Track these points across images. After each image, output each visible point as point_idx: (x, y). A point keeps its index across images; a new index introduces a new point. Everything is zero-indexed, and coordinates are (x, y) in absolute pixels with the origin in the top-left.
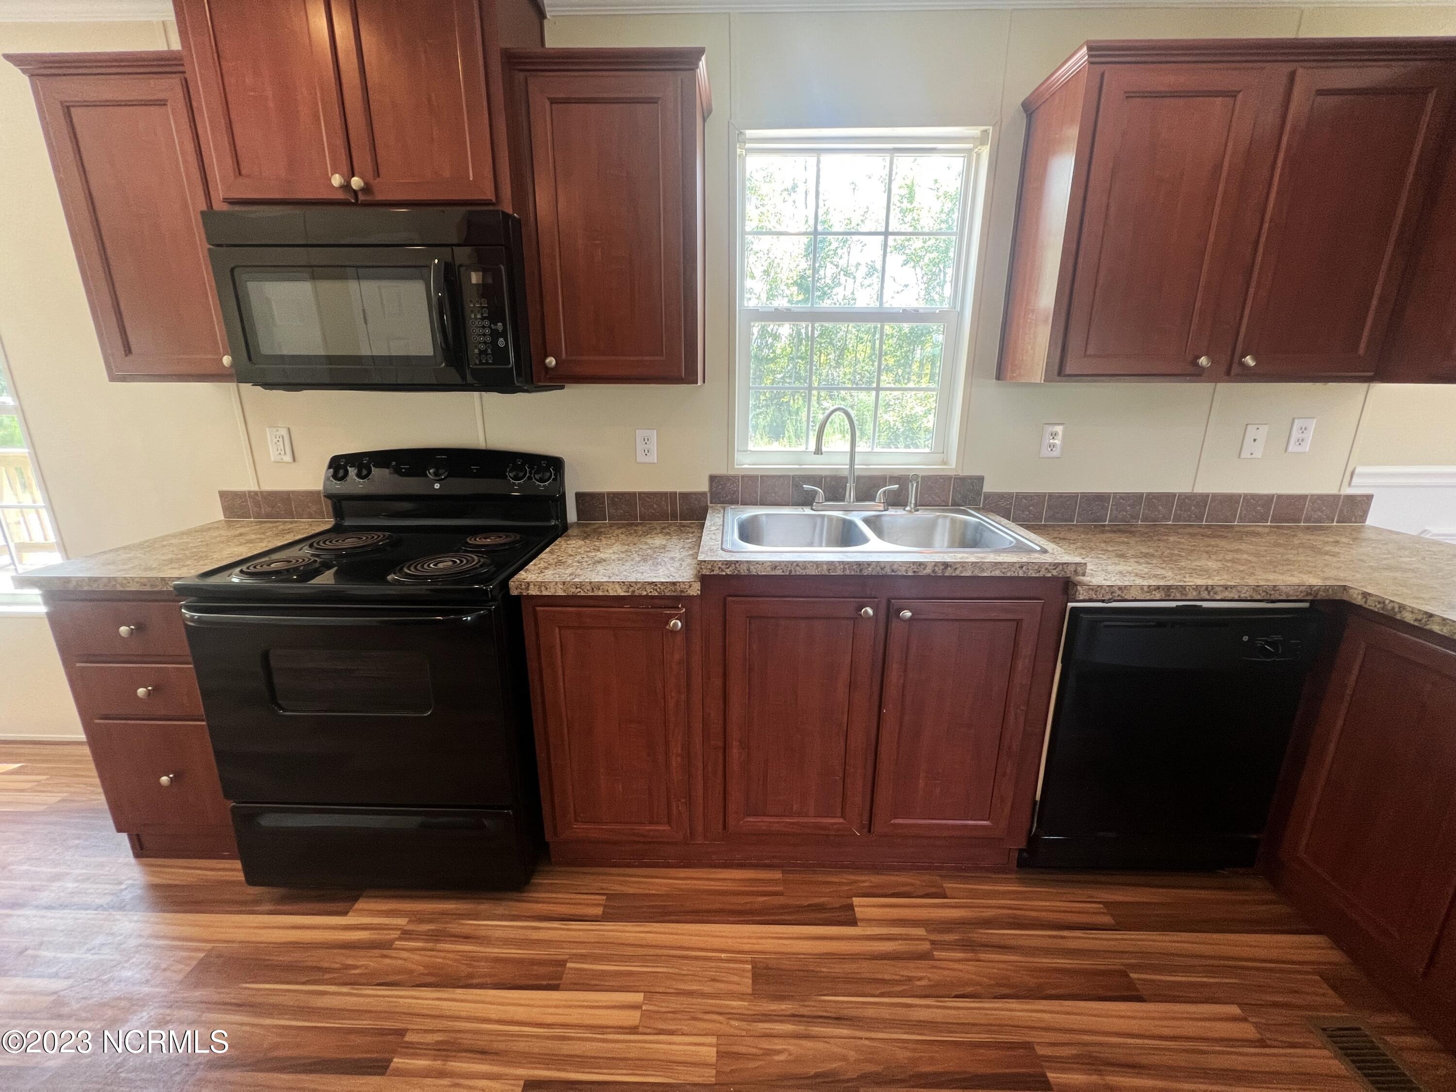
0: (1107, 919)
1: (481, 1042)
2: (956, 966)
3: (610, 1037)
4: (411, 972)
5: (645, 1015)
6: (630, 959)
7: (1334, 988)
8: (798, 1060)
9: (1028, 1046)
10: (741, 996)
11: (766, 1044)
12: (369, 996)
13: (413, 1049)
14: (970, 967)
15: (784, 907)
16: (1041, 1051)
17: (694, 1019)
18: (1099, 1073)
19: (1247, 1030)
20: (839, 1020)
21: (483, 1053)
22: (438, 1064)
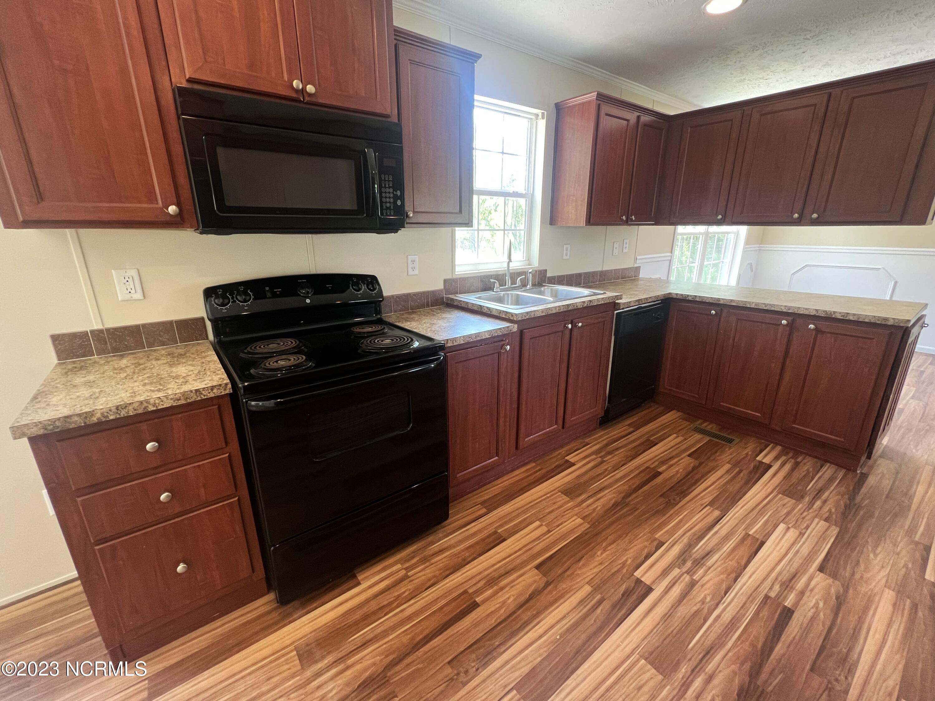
0: (632, 429)
1: (502, 571)
2: (613, 459)
3: (544, 538)
4: (435, 576)
5: (547, 525)
6: (518, 516)
7: (686, 420)
8: (603, 506)
9: (648, 467)
10: (568, 502)
11: (591, 508)
12: (426, 596)
13: (479, 592)
14: (616, 458)
15: (548, 472)
16: (652, 466)
17: (563, 516)
18: (666, 464)
19: (680, 439)
20: (601, 490)
21: (507, 573)
22: (495, 588)
